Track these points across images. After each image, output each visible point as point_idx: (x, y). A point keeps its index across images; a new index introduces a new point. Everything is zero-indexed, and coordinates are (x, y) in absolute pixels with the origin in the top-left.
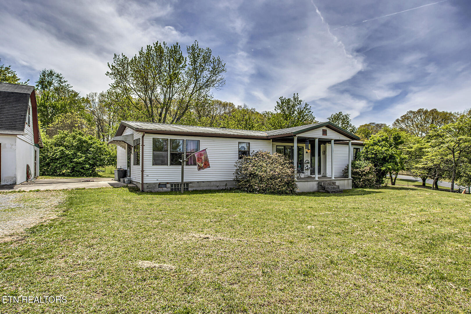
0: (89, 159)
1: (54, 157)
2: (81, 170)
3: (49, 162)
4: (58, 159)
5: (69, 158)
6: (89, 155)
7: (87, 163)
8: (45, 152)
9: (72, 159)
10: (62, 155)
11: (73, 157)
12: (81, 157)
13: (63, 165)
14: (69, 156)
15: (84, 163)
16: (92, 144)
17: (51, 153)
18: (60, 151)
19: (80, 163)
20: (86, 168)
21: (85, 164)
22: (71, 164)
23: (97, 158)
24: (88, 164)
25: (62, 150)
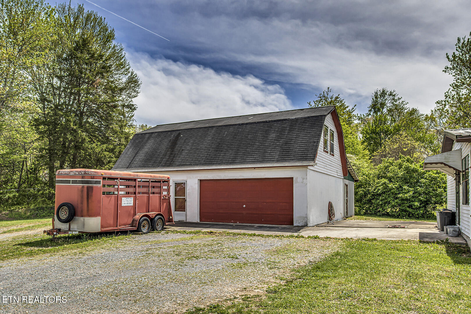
0: (420, 194)
1: (375, 193)
2: (408, 209)
3: (371, 198)
4: (380, 195)
5: (393, 193)
6: (419, 189)
7: (417, 200)
8: (367, 187)
9: (396, 194)
10: (385, 189)
11: (398, 192)
12: (409, 192)
13: (386, 202)
14: (392, 191)
15: (413, 200)
16: (424, 173)
17: (372, 187)
18: (382, 185)
19: (407, 200)
20: (415, 206)
21: (415, 201)
22: (396, 201)
23: (430, 192)
24: (418, 202)
25: (385, 183)
